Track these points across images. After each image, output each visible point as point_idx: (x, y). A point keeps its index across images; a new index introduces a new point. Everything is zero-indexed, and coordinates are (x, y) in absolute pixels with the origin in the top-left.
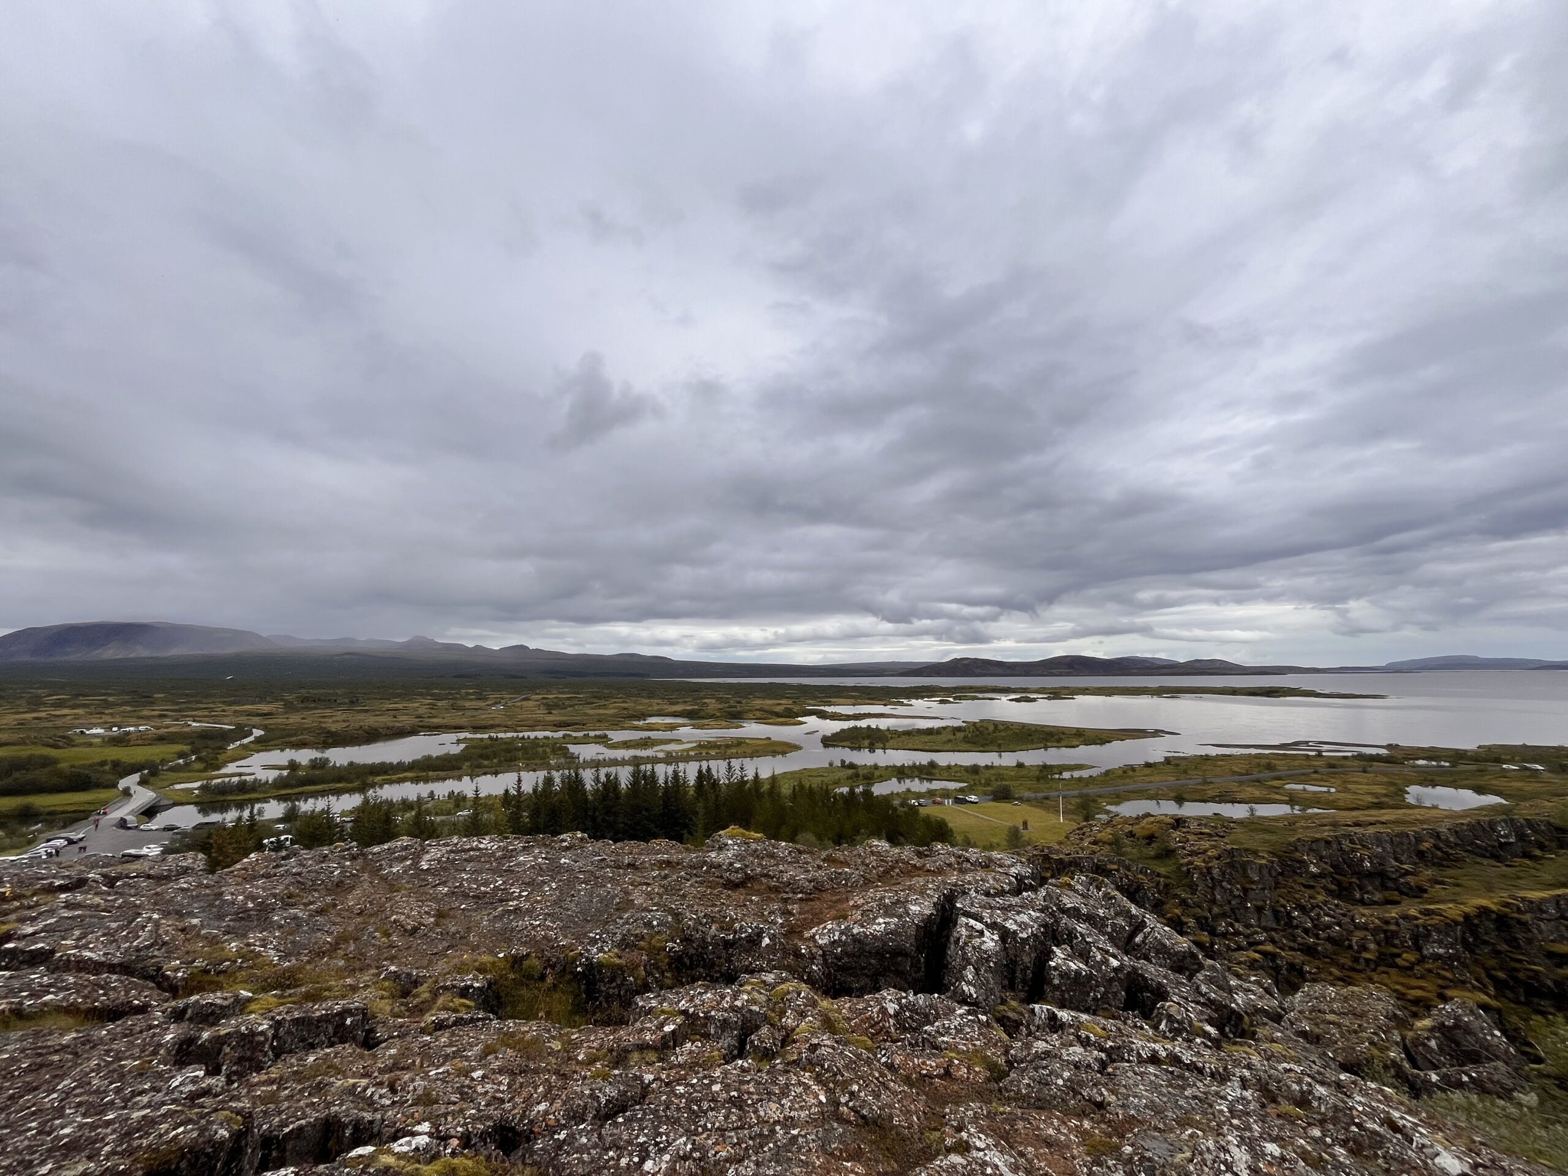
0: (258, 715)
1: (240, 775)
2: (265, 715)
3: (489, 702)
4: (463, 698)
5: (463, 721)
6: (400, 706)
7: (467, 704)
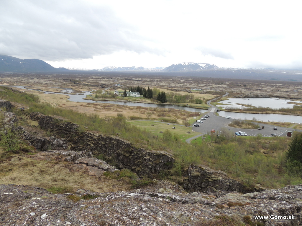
0: (223, 88)
1: (230, 105)
2: (226, 88)
3: (289, 89)
4: (279, 87)
5: (285, 96)
6: (260, 88)
7: (283, 89)
